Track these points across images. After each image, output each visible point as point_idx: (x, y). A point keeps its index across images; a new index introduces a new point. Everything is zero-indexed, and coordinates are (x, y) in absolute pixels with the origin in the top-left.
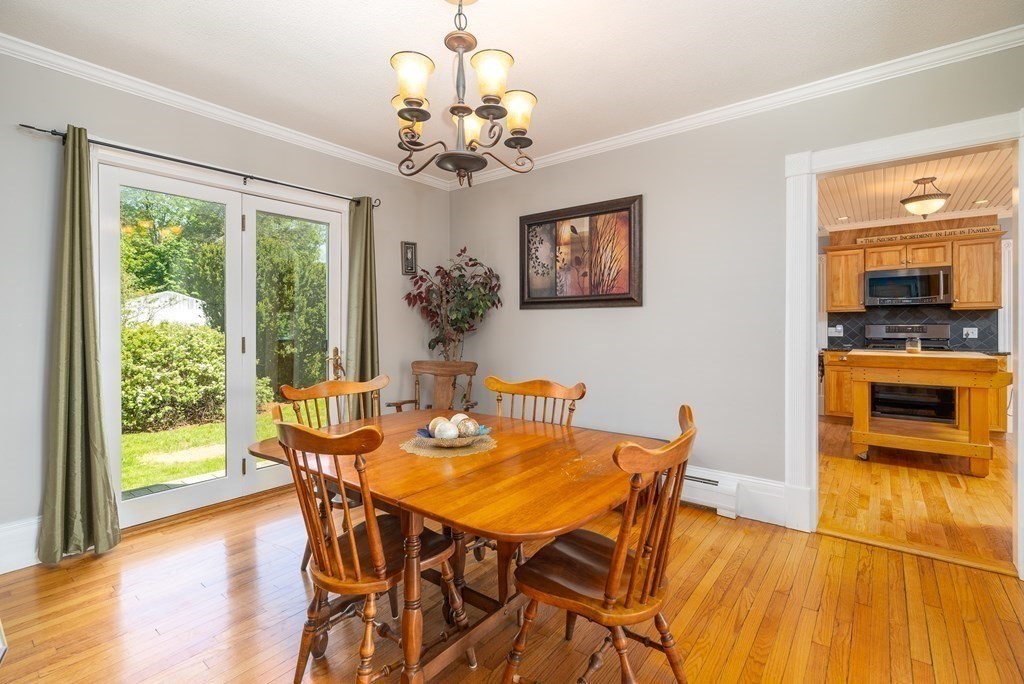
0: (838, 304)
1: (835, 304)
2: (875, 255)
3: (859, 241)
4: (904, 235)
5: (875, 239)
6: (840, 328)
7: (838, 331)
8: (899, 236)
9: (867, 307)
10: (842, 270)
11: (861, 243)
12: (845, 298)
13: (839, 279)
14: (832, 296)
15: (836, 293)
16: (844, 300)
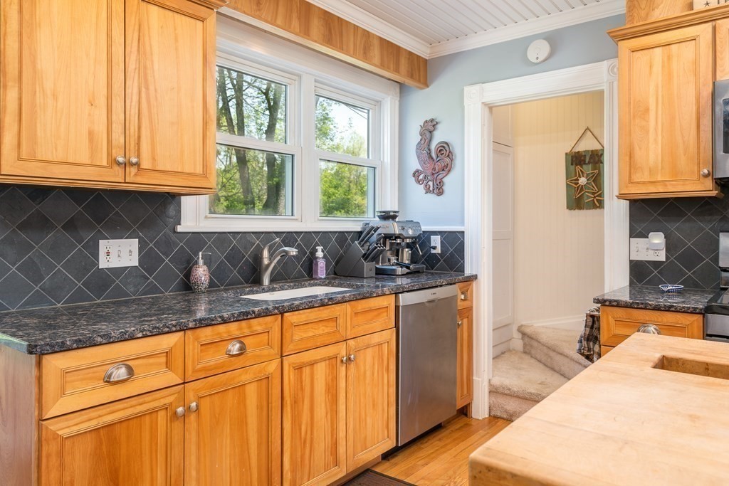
0: (646, 178)
1: (637, 178)
6: (658, 239)
7: (654, 247)
10: (657, 86)
11: (708, 8)
12: (662, 159)
13: (647, 110)
14: (630, 157)
15: (640, 149)
16: (660, 165)
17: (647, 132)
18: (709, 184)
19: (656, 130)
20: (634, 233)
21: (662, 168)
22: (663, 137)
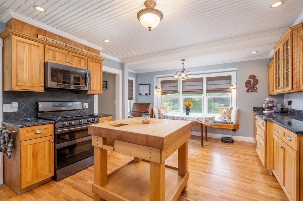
0: (23, 84)
1: (19, 84)
2: (51, 52)
3: (40, 37)
4: (67, 45)
5: (51, 40)
6: (15, 105)
7: (13, 107)
8: (64, 44)
9: (46, 88)
10: (27, 56)
11: (42, 39)
12: (29, 79)
13: (23, 62)
14: (17, 76)
15: (20, 74)
16: (28, 81)
17: (23, 70)
18: (43, 88)
19: (26, 69)
20: (4, 103)
21: (29, 82)
22: (29, 72)
